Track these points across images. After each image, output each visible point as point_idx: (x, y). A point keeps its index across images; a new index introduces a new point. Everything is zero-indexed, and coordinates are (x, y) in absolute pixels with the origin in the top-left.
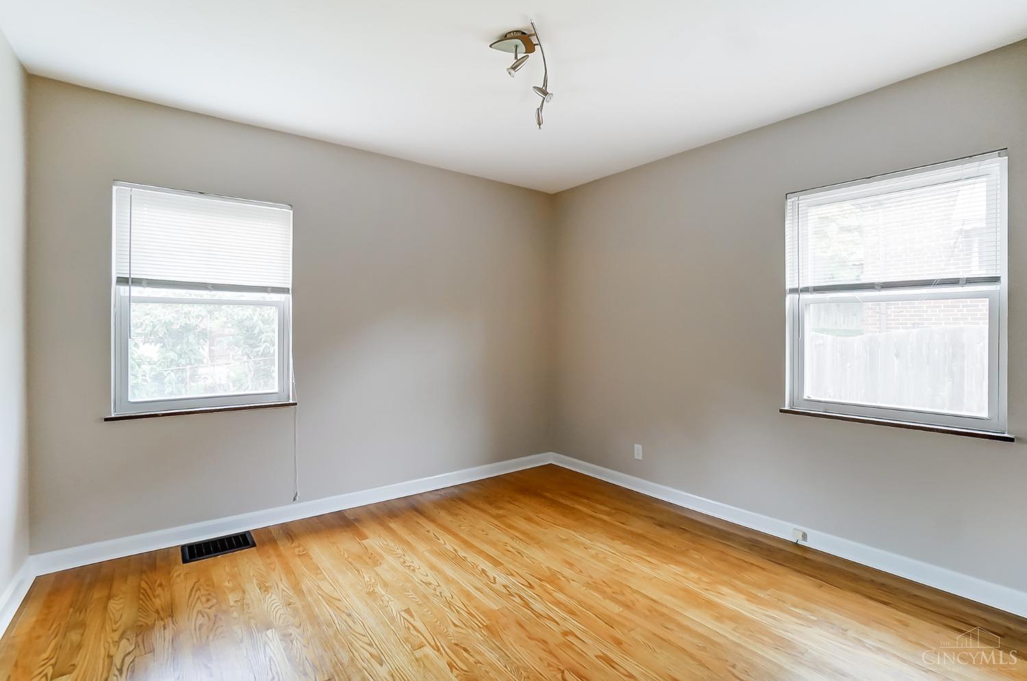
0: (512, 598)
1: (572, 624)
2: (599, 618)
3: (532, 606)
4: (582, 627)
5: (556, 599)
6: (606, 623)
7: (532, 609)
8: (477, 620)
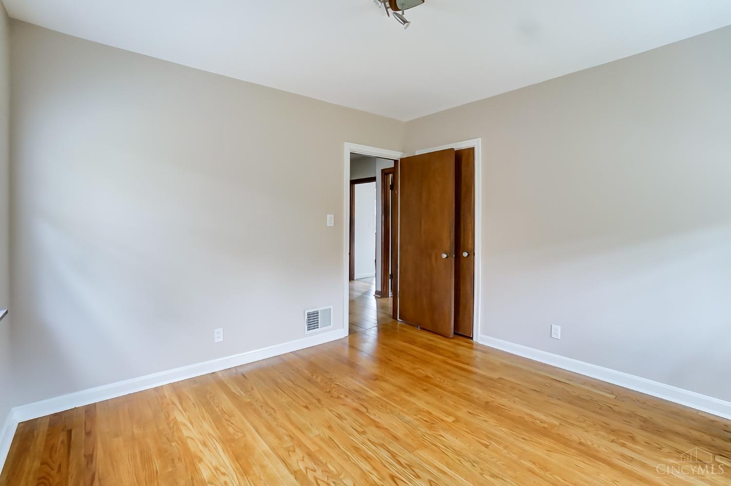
0: (407, 462)
1: (357, 439)
2: (336, 444)
3: (389, 455)
4: (351, 438)
5: (369, 463)
6: (333, 440)
7: (389, 452)
8: (428, 441)
